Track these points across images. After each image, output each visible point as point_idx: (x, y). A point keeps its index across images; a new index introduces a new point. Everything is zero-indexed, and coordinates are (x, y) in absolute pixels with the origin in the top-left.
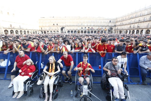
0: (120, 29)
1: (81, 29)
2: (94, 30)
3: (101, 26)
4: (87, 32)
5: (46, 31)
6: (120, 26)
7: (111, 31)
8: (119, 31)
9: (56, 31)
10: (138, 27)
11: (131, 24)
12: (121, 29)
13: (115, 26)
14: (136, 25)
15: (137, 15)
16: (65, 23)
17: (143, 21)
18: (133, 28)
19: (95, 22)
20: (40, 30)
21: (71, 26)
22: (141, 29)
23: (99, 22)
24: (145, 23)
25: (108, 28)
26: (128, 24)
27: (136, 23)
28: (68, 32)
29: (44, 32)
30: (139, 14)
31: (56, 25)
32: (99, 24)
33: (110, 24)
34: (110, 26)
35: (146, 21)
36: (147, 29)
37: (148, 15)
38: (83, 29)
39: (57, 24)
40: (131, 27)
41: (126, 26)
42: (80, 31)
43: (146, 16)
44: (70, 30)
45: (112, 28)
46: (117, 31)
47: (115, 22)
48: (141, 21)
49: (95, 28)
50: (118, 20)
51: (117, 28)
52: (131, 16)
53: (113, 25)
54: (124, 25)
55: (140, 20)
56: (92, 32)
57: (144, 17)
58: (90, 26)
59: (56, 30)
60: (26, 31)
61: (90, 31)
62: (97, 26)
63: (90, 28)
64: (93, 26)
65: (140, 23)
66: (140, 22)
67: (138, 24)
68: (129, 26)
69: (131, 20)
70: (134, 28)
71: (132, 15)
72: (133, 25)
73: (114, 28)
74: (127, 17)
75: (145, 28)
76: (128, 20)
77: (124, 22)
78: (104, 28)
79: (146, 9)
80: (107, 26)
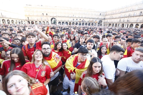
0: (109, 22)
1: (73, 21)
2: (85, 22)
3: (92, 18)
4: (78, 24)
5: (34, 22)
6: (110, 19)
7: (100, 24)
8: (108, 24)
9: (46, 22)
10: (128, 21)
11: (121, 18)
12: (111, 22)
13: (105, 19)
14: (126, 19)
15: (127, 10)
16: (56, 13)
17: (133, 16)
18: (122, 22)
19: (86, 14)
20: (26, 20)
21: (62, 17)
22: (131, 23)
23: (90, 14)
24: (135, 17)
25: (98, 21)
26: (118, 17)
27: (126, 17)
28: (59, 23)
29: (32, 22)
30: (129, 9)
31: (45, 14)
32: (90, 17)
33: (100, 17)
34: (100, 19)
35: (136, 16)
36: (136, 23)
37: (138, 11)
38: (74, 21)
39: (47, 14)
40: (121, 20)
41: (116, 19)
42: (72, 23)
43: (136, 11)
44: (62, 21)
45: (101, 21)
46: (106, 24)
47: (105, 15)
48: (132, 16)
49: (87, 20)
50: (108, 14)
51: (106, 21)
52: (121, 11)
53: (103, 18)
54: (114, 18)
55: (130, 14)
56: (83, 24)
57: (134, 11)
58: (81, 18)
59: (45, 20)
60: (10, 20)
61: (82, 23)
62: (88, 18)
63: (82, 19)
64: (85, 18)
65: (130, 18)
66: (130, 16)
67: (127, 18)
68: (118, 20)
69: (121, 14)
70: (124, 22)
71: (122, 9)
72: (123, 18)
73: (103, 21)
74: (117, 11)
75: (135, 22)
76: (118, 14)
77: (114, 16)
78: (94, 20)
79: (137, 5)
80: (97, 19)
